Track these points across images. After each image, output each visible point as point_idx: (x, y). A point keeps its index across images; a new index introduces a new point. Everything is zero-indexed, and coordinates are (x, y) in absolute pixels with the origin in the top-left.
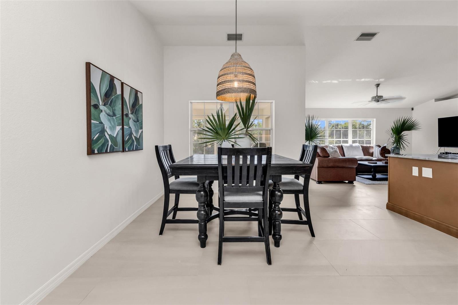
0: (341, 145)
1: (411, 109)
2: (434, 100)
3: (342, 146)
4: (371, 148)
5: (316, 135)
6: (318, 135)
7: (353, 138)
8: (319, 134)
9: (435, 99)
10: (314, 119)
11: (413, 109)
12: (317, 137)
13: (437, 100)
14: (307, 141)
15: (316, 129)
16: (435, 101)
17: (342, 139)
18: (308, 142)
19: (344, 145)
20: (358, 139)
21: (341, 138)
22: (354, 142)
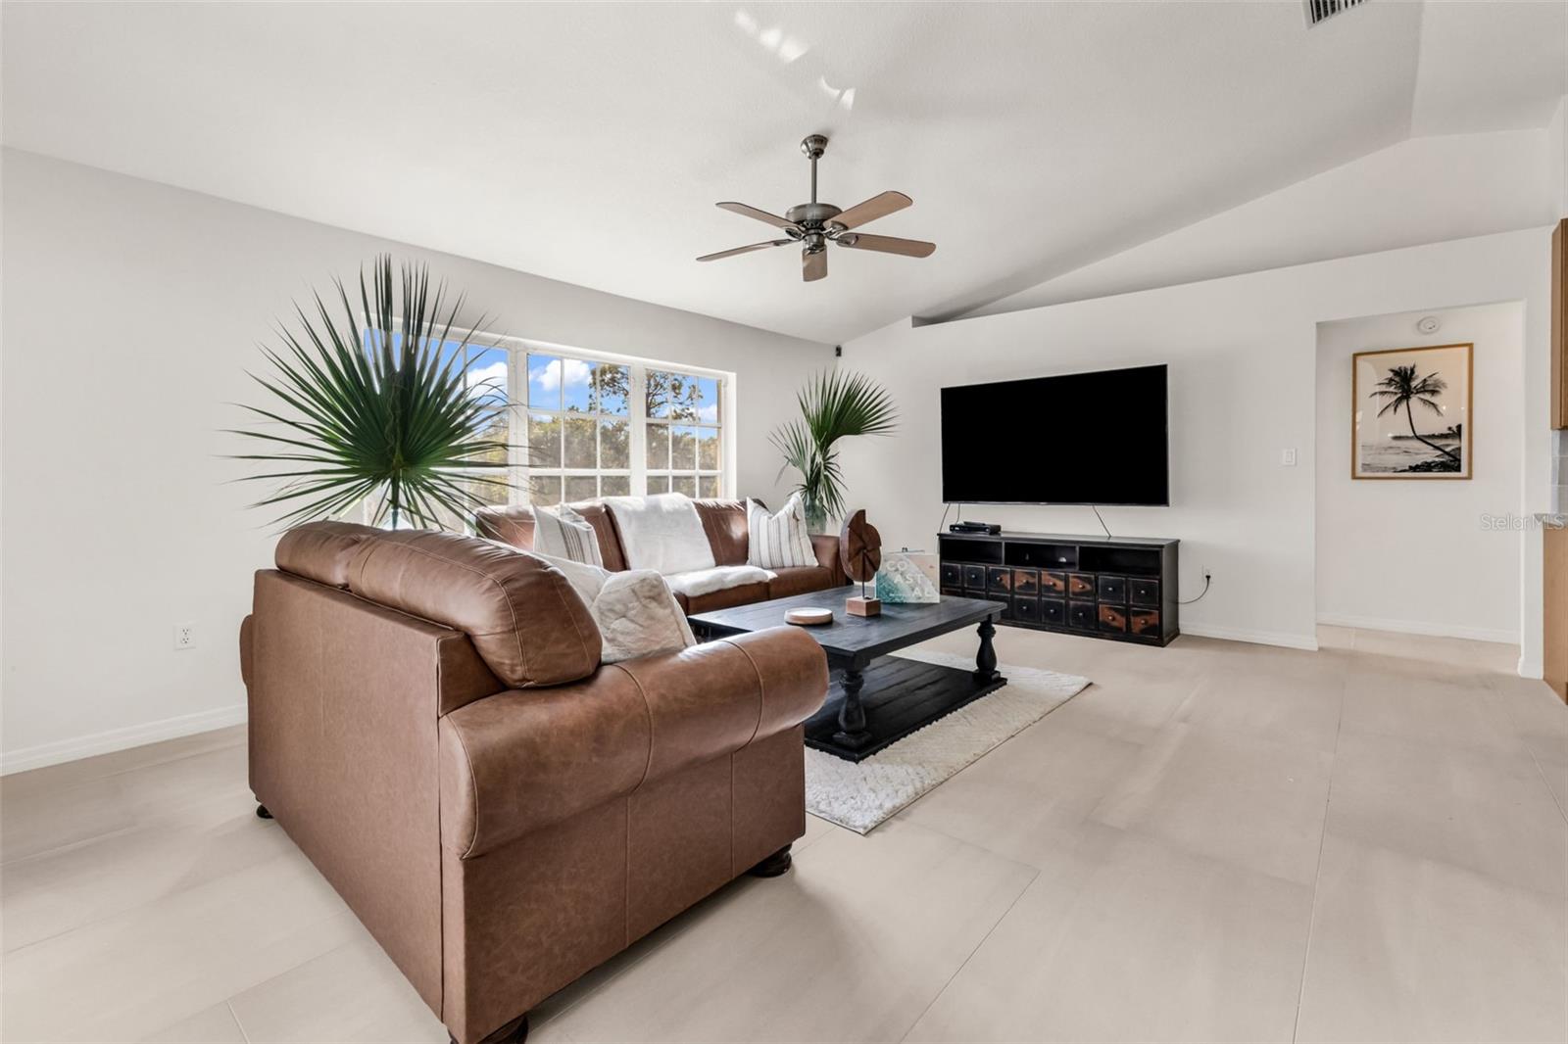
0: (606, 506)
1: (834, 352)
2: (910, 318)
3: (609, 513)
4: (735, 517)
5: (452, 435)
6: (465, 440)
7: (651, 466)
8: (470, 429)
9: (914, 318)
10: (426, 325)
11: (839, 352)
12: (460, 449)
13: (921, 321)
14: (376, 479)
15: (443, 392)
16: (914, 326)
17: (599, 472)
18: (383, 489)
19: (617, 502)
20: (670, 472)
21: (594, 466)
22: (656, 486)
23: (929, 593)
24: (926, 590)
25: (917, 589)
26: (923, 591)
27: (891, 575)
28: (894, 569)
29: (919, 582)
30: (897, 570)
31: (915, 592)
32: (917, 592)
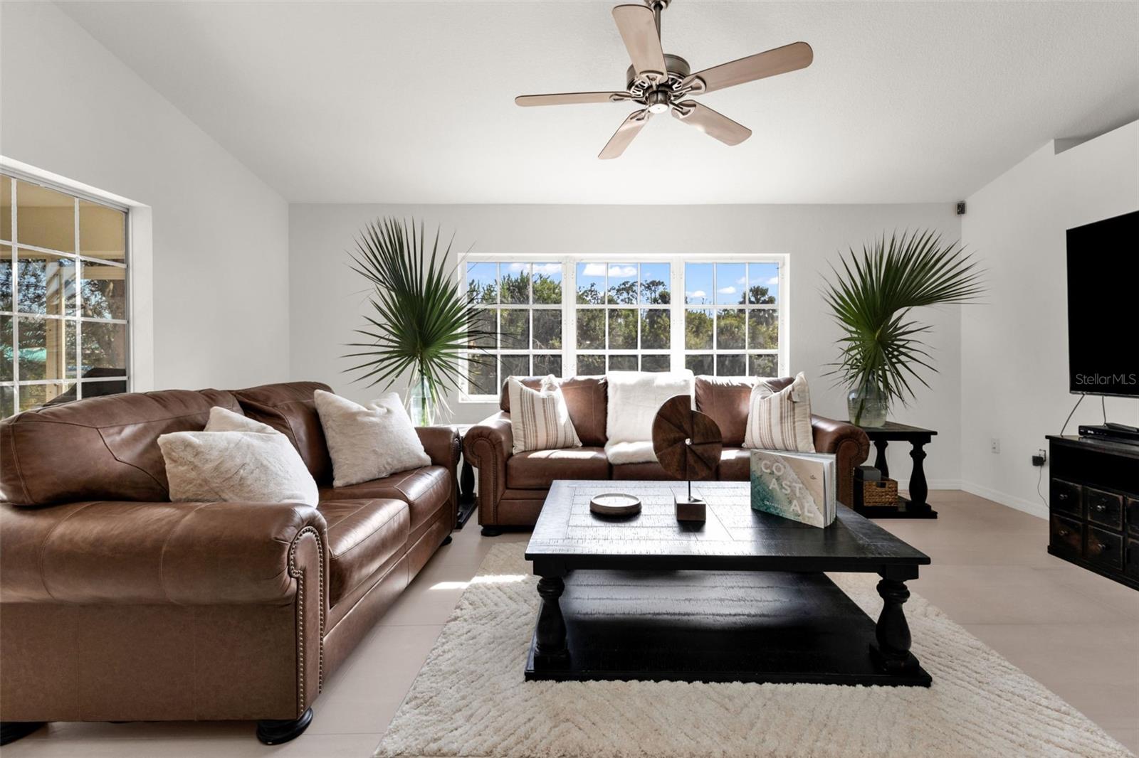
1: (953, 211)
2: (1052, 141)
4: (743, 395)
9: (1057, 140)
11: (961, 209)
16: (1057, 151)
17: (639, 352)
20: (714, 351)
22: (695, 363)
23: (809, 512)
24: (806, 505)
25: (795, 502)
26: (802, 508)
27: (766, 478)
28: (768, 471)
29: (798, 494)
30: (772, 473)
31: (793, 507)
32: (795, 507)
